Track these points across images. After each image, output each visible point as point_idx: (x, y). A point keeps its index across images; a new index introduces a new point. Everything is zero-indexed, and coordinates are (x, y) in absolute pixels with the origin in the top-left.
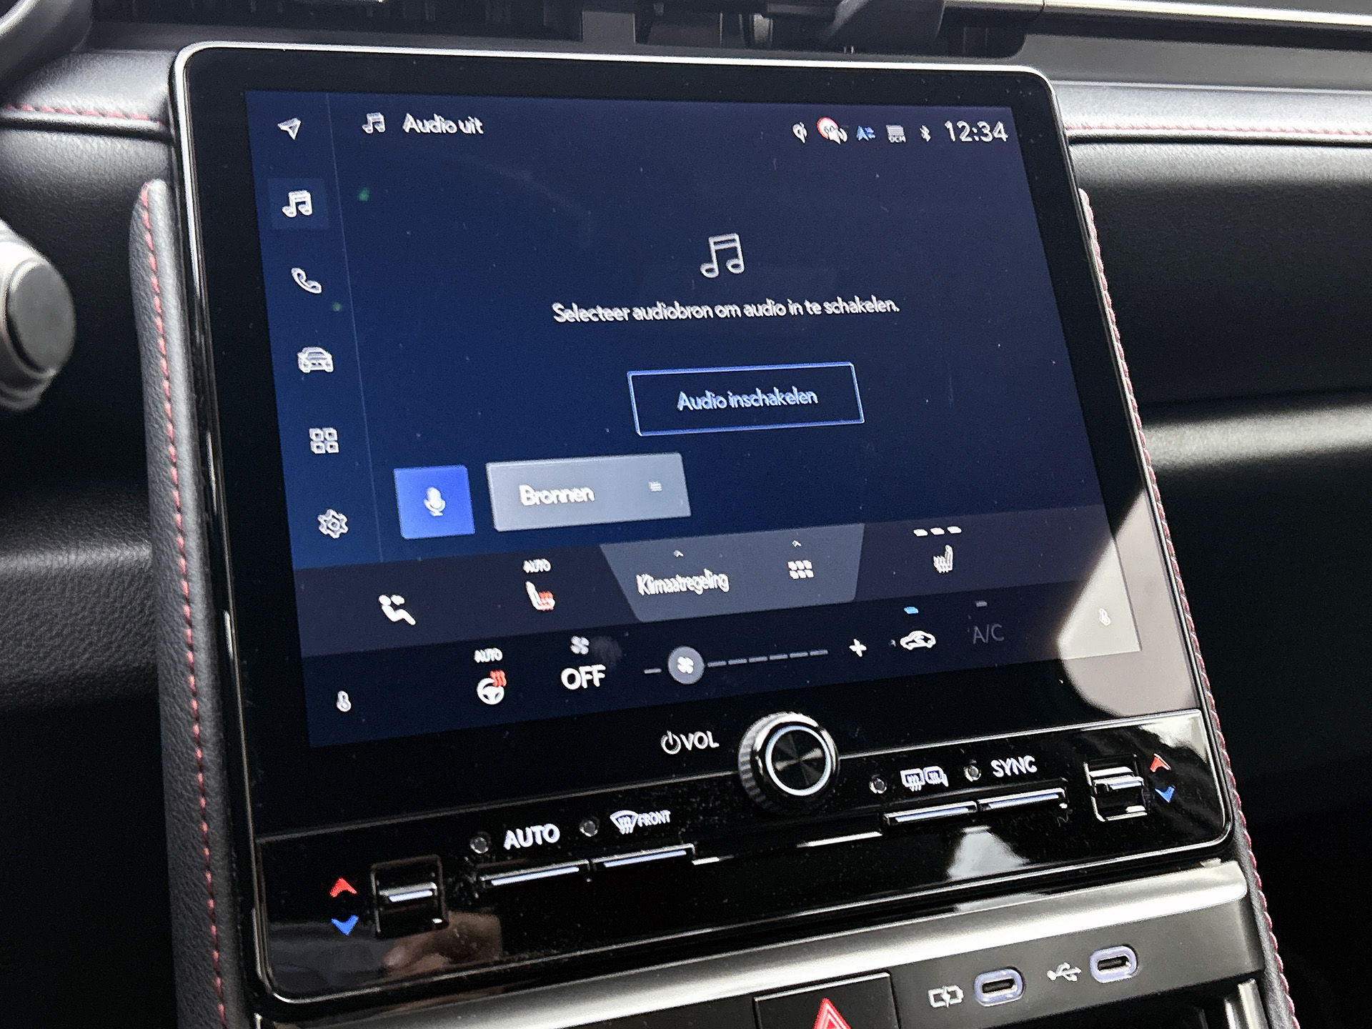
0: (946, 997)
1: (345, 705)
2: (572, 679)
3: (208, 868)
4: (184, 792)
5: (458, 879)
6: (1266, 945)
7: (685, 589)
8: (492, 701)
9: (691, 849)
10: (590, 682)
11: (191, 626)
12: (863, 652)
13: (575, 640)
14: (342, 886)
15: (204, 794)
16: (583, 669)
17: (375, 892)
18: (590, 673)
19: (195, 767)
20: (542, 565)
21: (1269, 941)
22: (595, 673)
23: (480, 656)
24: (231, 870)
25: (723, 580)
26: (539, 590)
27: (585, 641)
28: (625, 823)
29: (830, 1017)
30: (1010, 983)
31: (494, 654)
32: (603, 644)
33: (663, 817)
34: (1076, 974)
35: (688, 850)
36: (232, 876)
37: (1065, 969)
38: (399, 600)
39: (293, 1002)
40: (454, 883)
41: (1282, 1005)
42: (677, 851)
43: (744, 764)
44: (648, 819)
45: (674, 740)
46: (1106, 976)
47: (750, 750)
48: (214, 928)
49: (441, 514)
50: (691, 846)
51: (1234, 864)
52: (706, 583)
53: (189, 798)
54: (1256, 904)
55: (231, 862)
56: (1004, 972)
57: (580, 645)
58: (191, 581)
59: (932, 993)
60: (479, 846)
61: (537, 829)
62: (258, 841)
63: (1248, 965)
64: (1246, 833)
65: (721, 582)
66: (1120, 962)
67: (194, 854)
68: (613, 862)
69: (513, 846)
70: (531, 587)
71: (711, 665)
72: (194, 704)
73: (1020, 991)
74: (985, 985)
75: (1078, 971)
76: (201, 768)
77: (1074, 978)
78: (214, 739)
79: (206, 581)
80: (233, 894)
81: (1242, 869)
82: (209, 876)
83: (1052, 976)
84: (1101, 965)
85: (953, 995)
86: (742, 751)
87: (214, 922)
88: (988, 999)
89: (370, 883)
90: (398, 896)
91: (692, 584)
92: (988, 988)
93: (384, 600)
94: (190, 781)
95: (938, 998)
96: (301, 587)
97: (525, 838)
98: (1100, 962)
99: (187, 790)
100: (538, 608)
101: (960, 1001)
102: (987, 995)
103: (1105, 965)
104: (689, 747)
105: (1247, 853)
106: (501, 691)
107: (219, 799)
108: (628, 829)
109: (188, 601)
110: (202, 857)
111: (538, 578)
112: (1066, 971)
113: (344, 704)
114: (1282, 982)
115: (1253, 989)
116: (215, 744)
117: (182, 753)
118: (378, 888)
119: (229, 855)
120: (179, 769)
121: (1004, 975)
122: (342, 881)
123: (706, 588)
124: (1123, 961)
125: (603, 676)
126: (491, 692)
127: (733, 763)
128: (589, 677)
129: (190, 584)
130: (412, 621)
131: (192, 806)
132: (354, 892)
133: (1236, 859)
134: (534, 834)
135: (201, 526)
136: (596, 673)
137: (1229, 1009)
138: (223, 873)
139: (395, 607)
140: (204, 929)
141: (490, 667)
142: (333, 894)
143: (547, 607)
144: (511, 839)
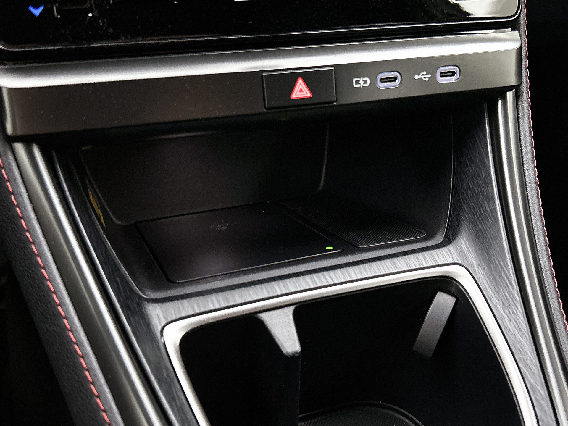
0: (361, 82)
6: (524, 74)
21: (525, 73)
29: (301, 86)
30: (395, 79)
34: (428, 77)
37: (423, 75)
39: (8, 49)
41: (525, 102)
46: (443, 80)
51: (516, 33)
54: (523, 54)
56: (393, 73)
59: (354, 80)
63: (513, 81)
64: (525, 18)
66: (451, 74)
73: (399, 83)
74: (382, 79)
75: (430, 76)
77: (427, 79)
81: (520, 35)
83: (416, 77)
84: (442, 75)
85: (365, 82)
88: (382, 86)
92: (383, 80)
95: (357, 83)
98: (441, 73)
101: (368, 85)
102: (383, 84)
103: (444, 74)
105: (524, 28)
112: (424, 76)
114: (527, 92)
115: (513, 94)
121: (393, 74)
124: (453, 73)
133: (517, 30)
137: (500, 102)
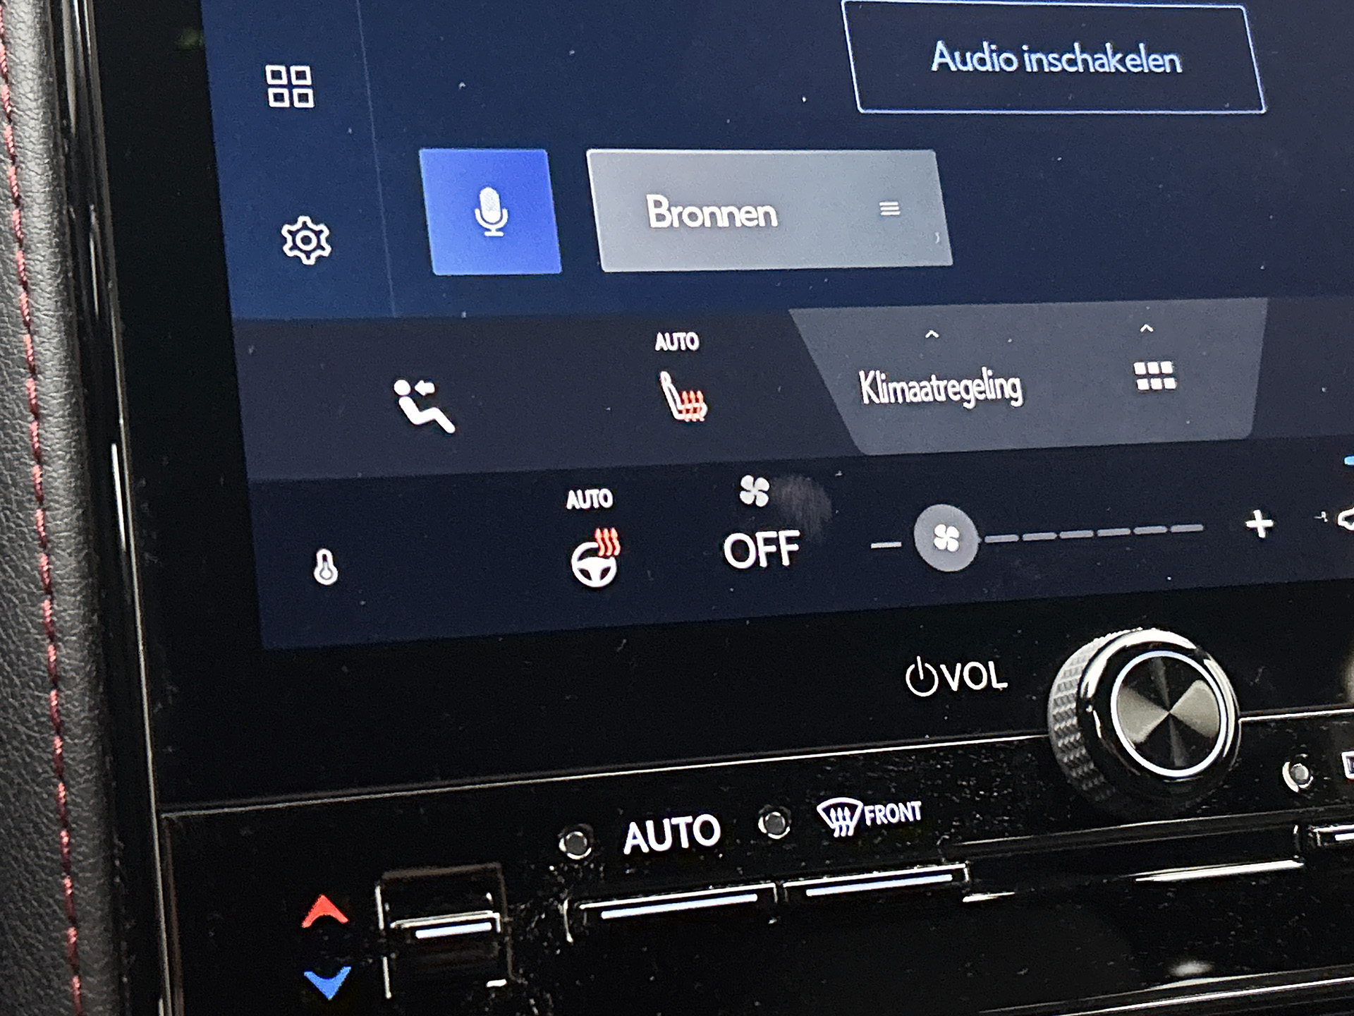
1: (326, 574)
2: (740, 550)
3: (66, 867)
4: (22, 729)
5: (537, 907)
7: (942, 398)
8: (596, 582)
9: (961, 870)
10: (774, 557)
11: (37, 417)
12: (1267, 529)
13: (747, 481)
14: (323, 907)
15: (60, 730)
16: (760, 536)
17: (382, 925)
18: (775, 541)
19: (43, 678)
20: (687, 340)
22: (782, 541)
23: (574, 500)
24: (112, 871)
25: (1014, 388)
26: (680, 386)
27: (763, 484)
28: (840, 818)
31: (600, 497)
32: (796, 490)
33: (909, 811)
35: (958, 874)
36: (112, 884)
38: (425, 388)
40: (530, 913)
42: (936, 875)
43: (1060, 718)
44: (881, 814)
45: (926, 670)
47: (1075, 691)
48: (76, 982)
49: (501, 234)
50: (963, 866)
52: (982, 389)
53: (29, 737)
55: (111, 858)
57: (755, 491)
58: (36, 333)
60: (573, 845)
61: (682, 821)
62: (163, 816)
65: (1011, 388)
67: (39, 843)
68: (821, 888)
69: (636, 848)
70: (665, 379)
71: (989, 539)
72: (43, 560)
76: (55, 681)
78: (81, 628)
79: (68, 333)
80: (115, 919)
82: (67, 882)
86: (1054, 695)
87: (76, 972)
89: (375, 905)
90: (429, 928)
91: (956, 390)
93: (402, 387)
94: (32, 706)
96: (246, 351)
97: (660, 838)
99: (24, 721)
100: (677, 416)
104: (954, 686)
106: (612, 563)
107: (88, 738)
108: (844, 829)
109: (33, 371)
110: (56, 847)
111: (677, 361)
113: (326, 572)
116: (84, 636)
117: (19, 654)
118: (389, 918)
119: (108, 843)
120: (12, 685)
122: (323, 899)
123: (982, 397)
125: (795, 547)
126: (594, 567)
127: (1038, 716)
128: (773, 549)
129: (36, 338)
131: (36, 753)
132: (343, 919)
134: (675, 829)
135: (59, 232)
136: (786, 543)
138: (94, 878)
139: (422, 402)
140: (56, 983)
141: (593, 519)
142: (306, 924)
143: (695, 417)
144: (634, 838)
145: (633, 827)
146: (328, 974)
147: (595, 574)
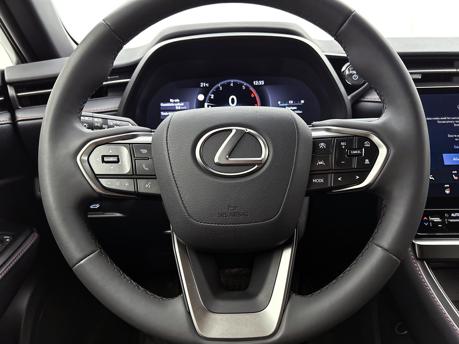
5: (444, 220)
8: (448, 193)
17: (430, 220)
20: (456, 172)
23: (445, 186)
31: (448, 186)
39: (419, 234)
60: (447, 215)
61: (457, 214)
69: (453, 216)
70: (454, 175)
89: (429, 218)
97: (455, 215)
100: (455, 179)
106: (449, 191)
111: (455, 174)
122: (425, 217)
126: (447, 192)
130: (434, 179)
132: (427, 219)
134: (456, 214)
139: (431, 177)
141: (447, 188)
142: (424, 219)
143: (457, 179)
144: (452, 215)
145: (452, 214)
146: (426, 223)
147: (448, 192)
